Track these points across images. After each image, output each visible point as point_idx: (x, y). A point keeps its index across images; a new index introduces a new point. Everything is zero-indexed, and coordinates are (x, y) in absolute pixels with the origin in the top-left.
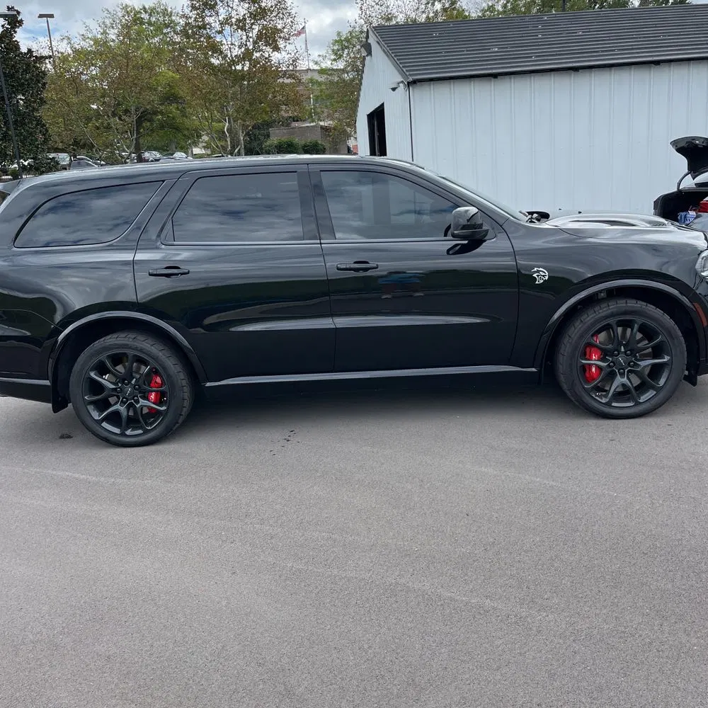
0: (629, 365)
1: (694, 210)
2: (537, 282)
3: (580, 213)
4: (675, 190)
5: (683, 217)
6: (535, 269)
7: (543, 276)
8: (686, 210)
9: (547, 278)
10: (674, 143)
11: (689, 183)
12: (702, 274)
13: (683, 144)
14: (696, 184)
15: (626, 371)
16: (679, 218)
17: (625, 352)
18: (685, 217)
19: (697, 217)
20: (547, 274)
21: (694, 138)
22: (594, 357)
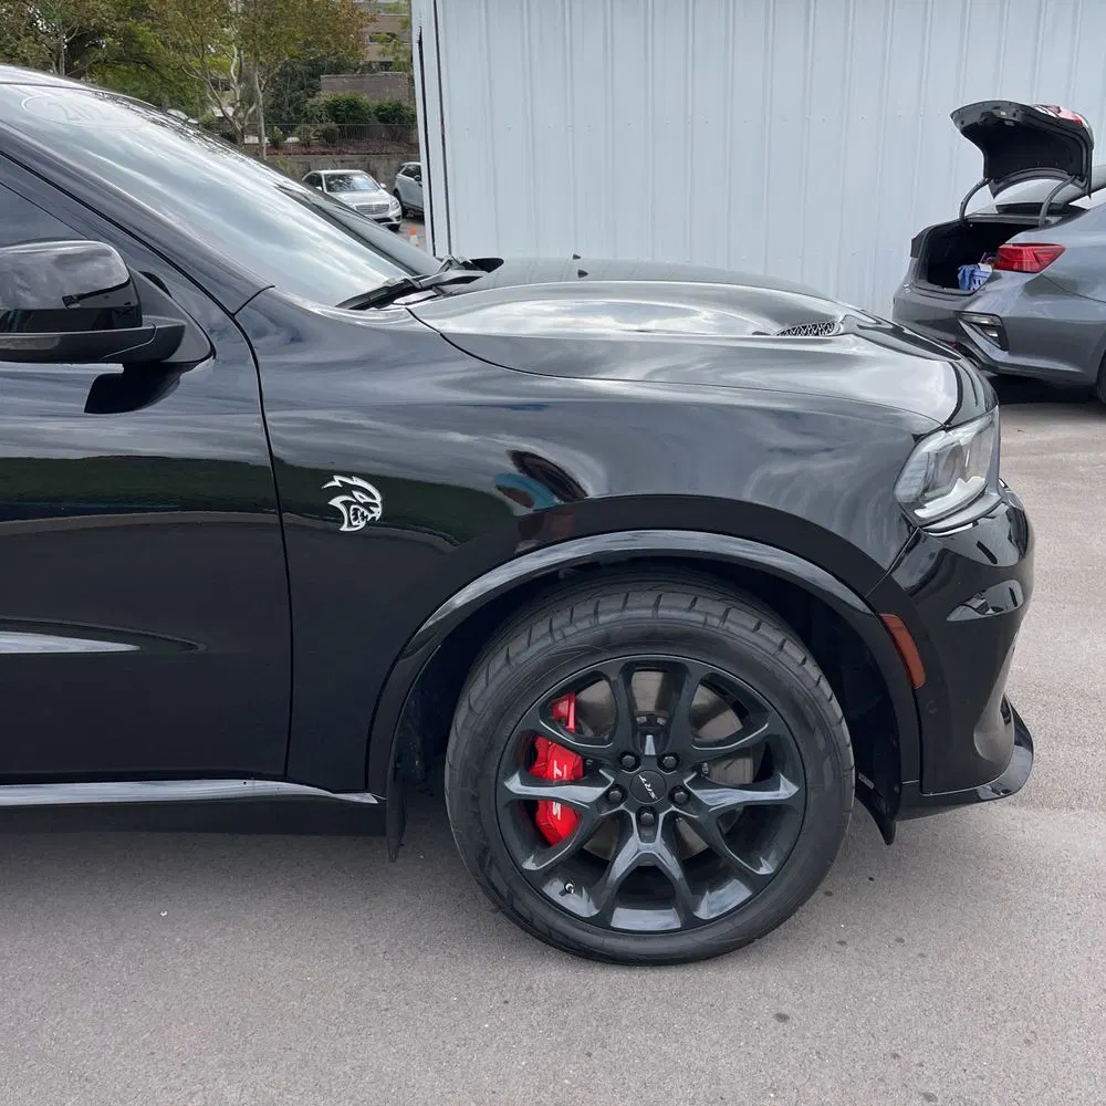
0: (672, 799)
1: (990, 263)
2: (344, 528)
3: (582, 274)
4: (956, 217)
5: (967, 274)
6: (337, 481)
7: (367, 506)
8: (975, 260)
9: (377, 513)
10: (958, 115)
11: (985, 204)
12: (919, 513)
13: (975, 118)
14: (997, 206)
15: (662, 816)
16: (960, 276)
17: (660, 759)
18: (972, 275)
19: (993, 278)
20: (378, 500)
21: (998, 105)
22: (557, 771)
